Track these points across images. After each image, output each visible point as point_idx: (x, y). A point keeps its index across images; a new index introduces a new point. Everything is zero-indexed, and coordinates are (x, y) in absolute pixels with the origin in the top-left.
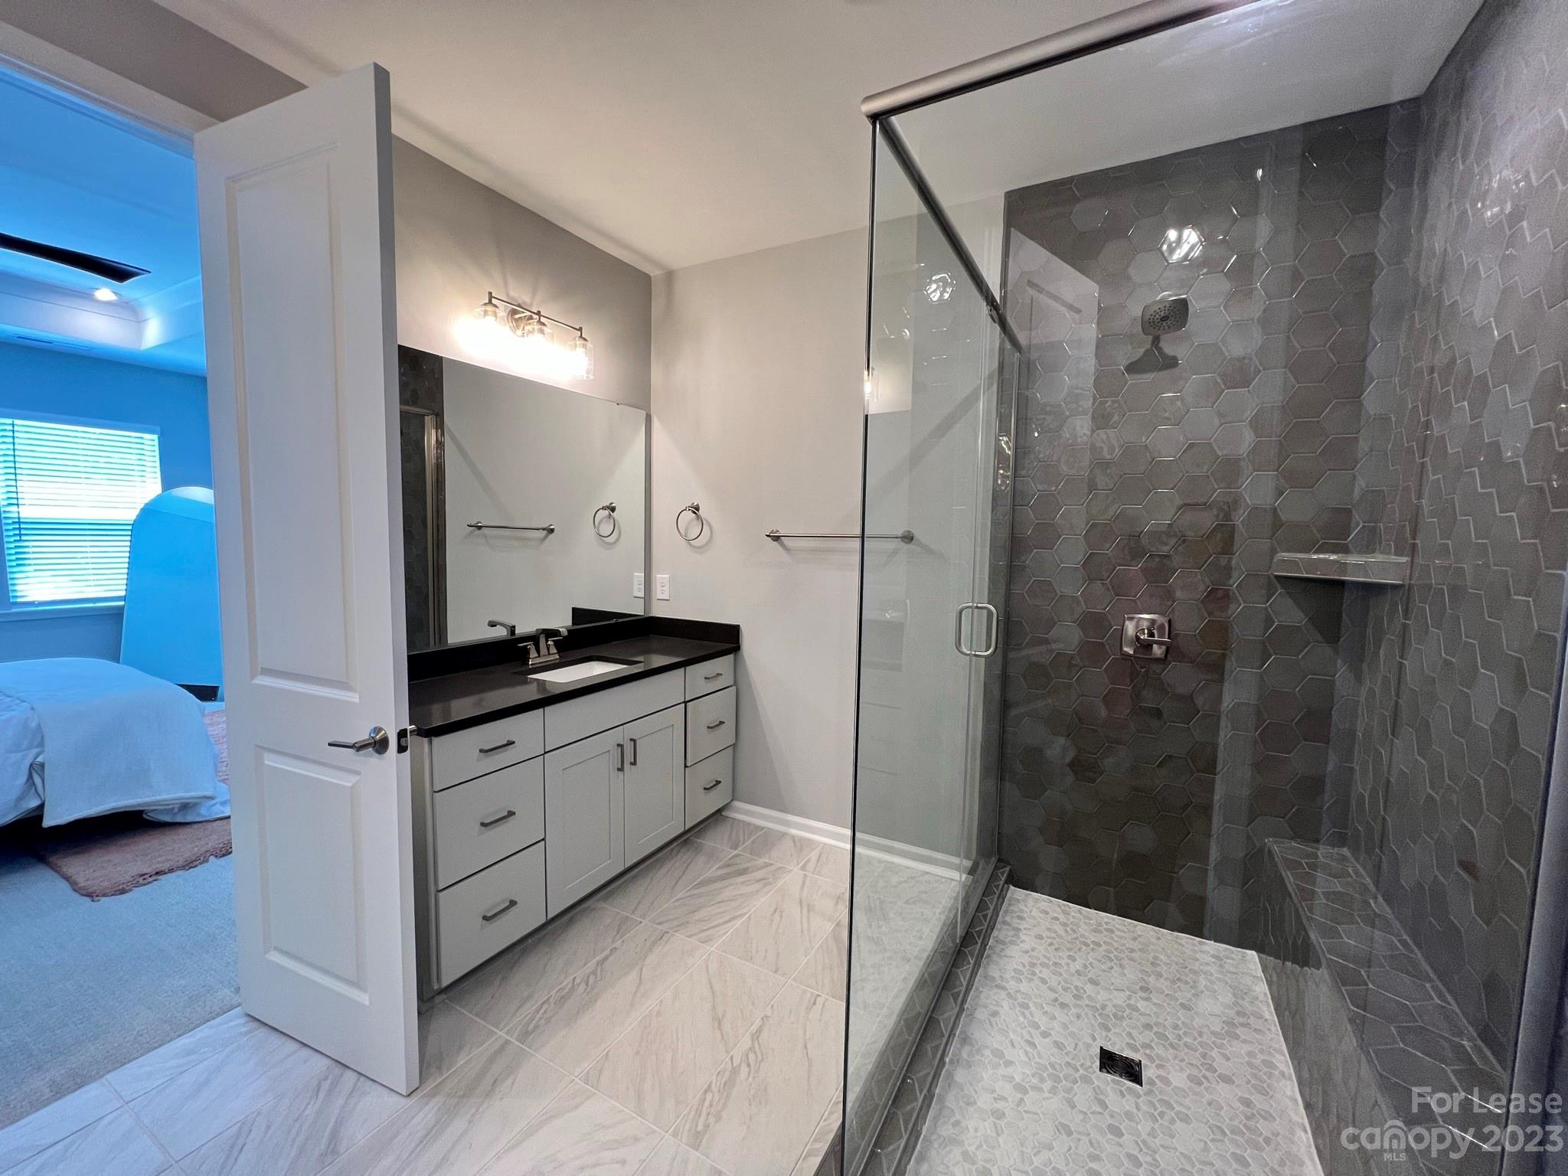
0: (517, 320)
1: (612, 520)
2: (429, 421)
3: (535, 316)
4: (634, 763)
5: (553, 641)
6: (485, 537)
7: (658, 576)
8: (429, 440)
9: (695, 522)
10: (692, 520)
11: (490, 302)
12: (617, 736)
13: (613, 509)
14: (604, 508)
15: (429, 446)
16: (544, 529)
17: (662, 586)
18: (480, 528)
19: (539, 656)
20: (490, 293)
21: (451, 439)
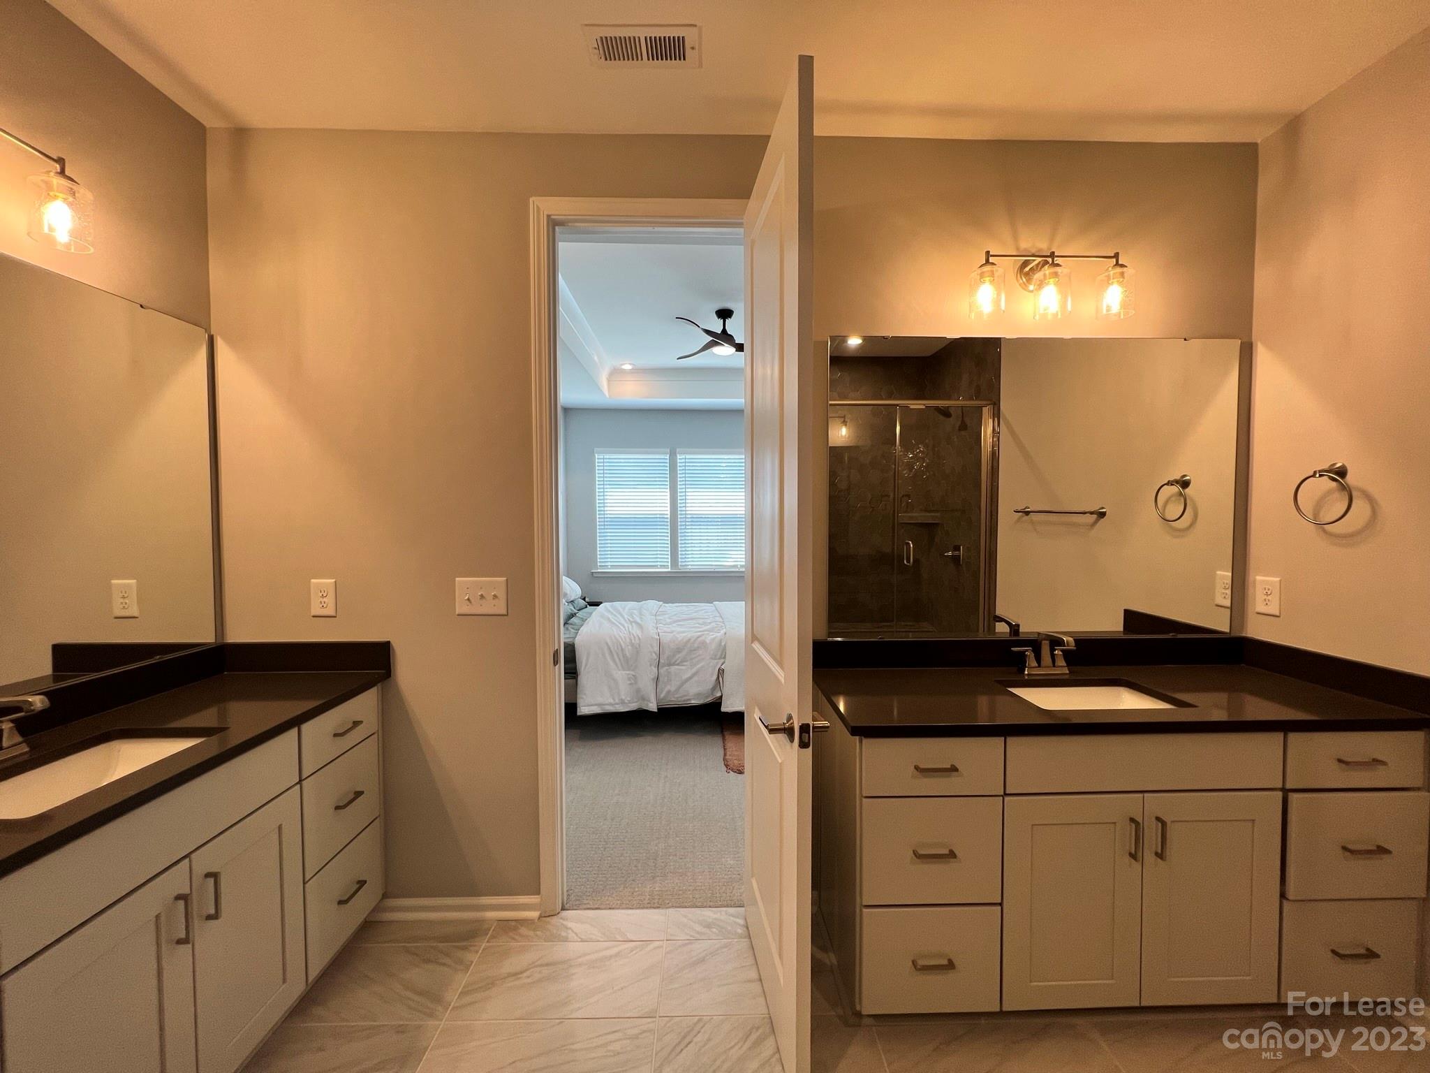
0: (1027, 274)
1: (1183, 500)
2: (986, 411)
3: (1050, 260)
4: (1160, 855)
5: (1062, 651)
6: (1032, 522)
7: (1259, 578)
8: (985, 432)
9: (1337, 495)
10: (1329, 492)
11: (987, 261)
12: (1132, 805)
13: (1185, 484)
14: (1170, 483)
15: (985, 436)
16: (1092, 513)
17: (1267, 594)
18: (1027, 513)
19: (1039, 666)
20: (988, 253)
21: (1008, 427)
